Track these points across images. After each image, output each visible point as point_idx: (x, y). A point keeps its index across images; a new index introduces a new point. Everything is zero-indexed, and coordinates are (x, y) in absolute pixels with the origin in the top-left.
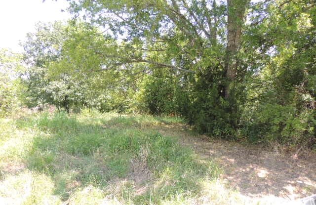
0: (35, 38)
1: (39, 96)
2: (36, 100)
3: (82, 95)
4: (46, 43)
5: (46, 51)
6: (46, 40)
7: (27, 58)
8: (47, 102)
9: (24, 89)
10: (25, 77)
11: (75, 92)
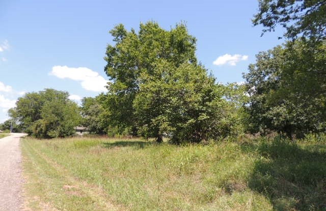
0: (256, 68)
1: (260, 122)
2: (258, 127)
3: (306, 119)
4: (266, 70)
5: (266, 79)
6: (267, 67)
7: (249, 88)
8: (268, 128)
9: (247, 116)
10: (248, 105)
11: (298, 115)
